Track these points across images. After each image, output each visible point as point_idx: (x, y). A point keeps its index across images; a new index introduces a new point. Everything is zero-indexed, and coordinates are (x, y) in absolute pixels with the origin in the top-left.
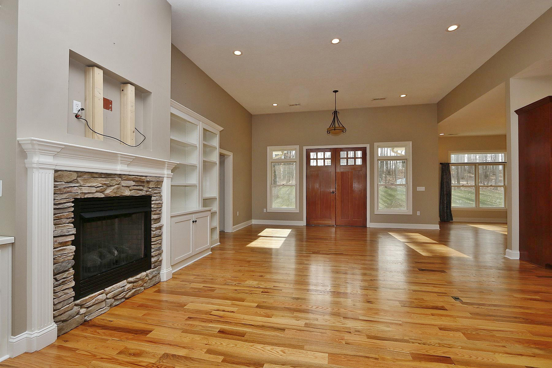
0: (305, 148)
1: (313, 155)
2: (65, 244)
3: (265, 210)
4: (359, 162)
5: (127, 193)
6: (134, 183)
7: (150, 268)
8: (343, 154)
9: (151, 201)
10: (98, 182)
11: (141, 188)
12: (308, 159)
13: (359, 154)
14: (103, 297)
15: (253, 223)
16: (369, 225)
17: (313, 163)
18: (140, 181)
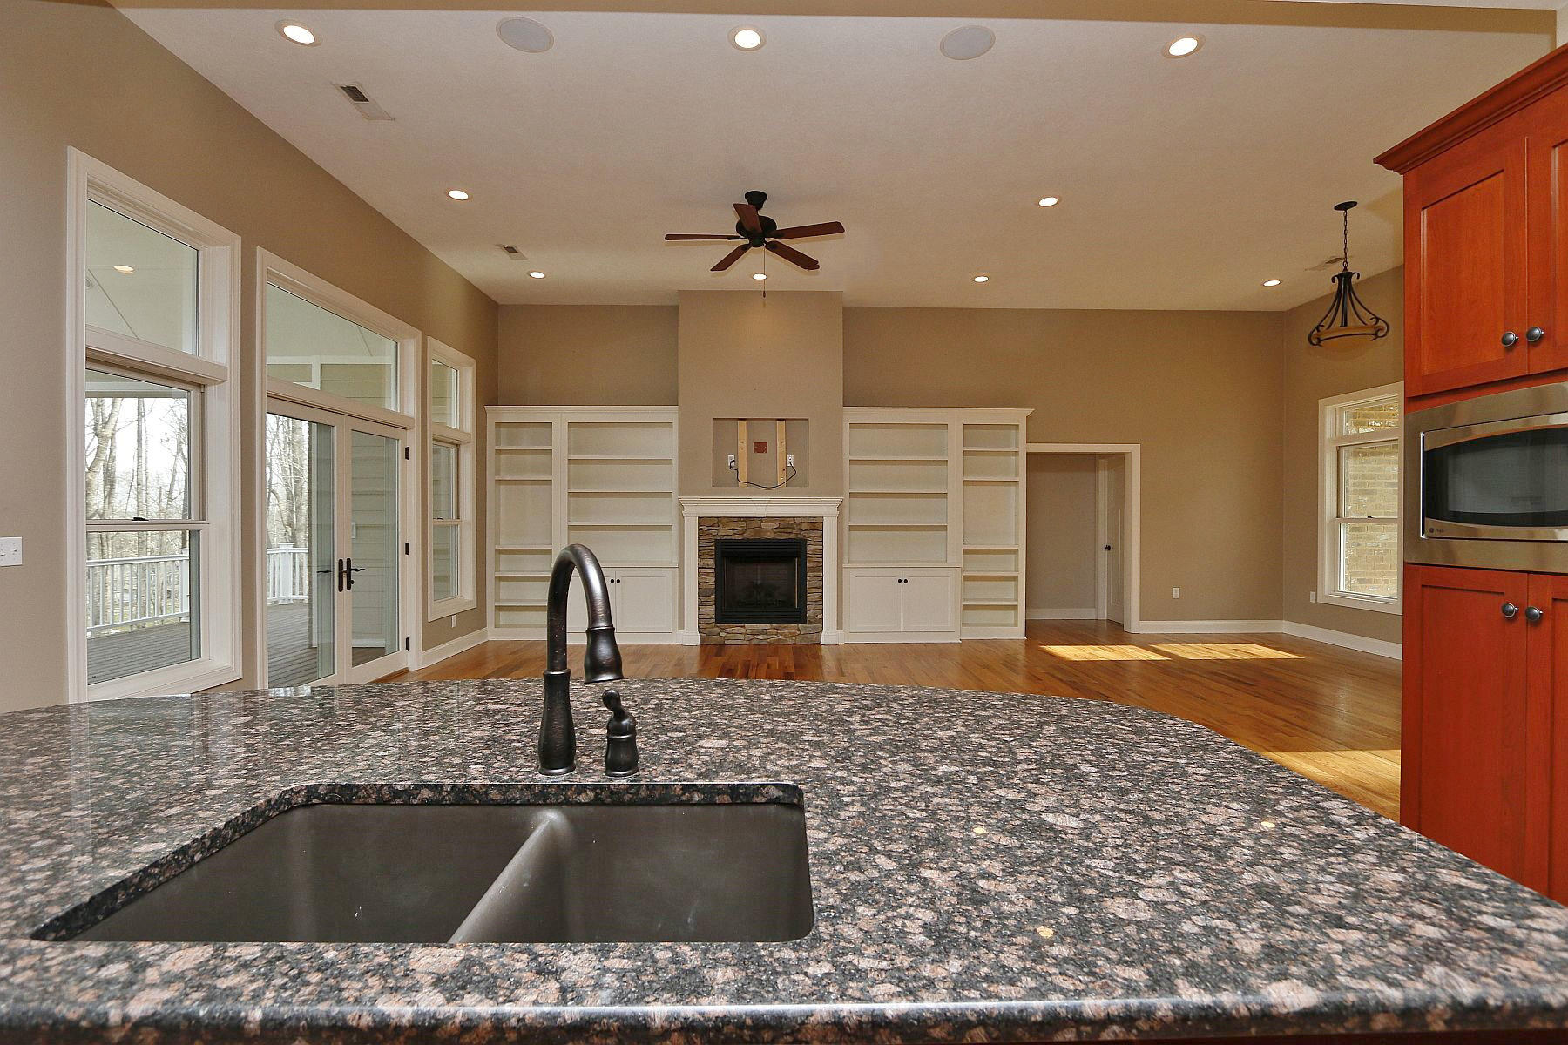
2: (707, 575)
3: (1311, 595)
5: (770, 535)
6: (777, 525)
7: (805, 623)
9: (806, 545)
10: (734, 526)
11: (789, 530)
14: (743, 630)
18: (783, 522)
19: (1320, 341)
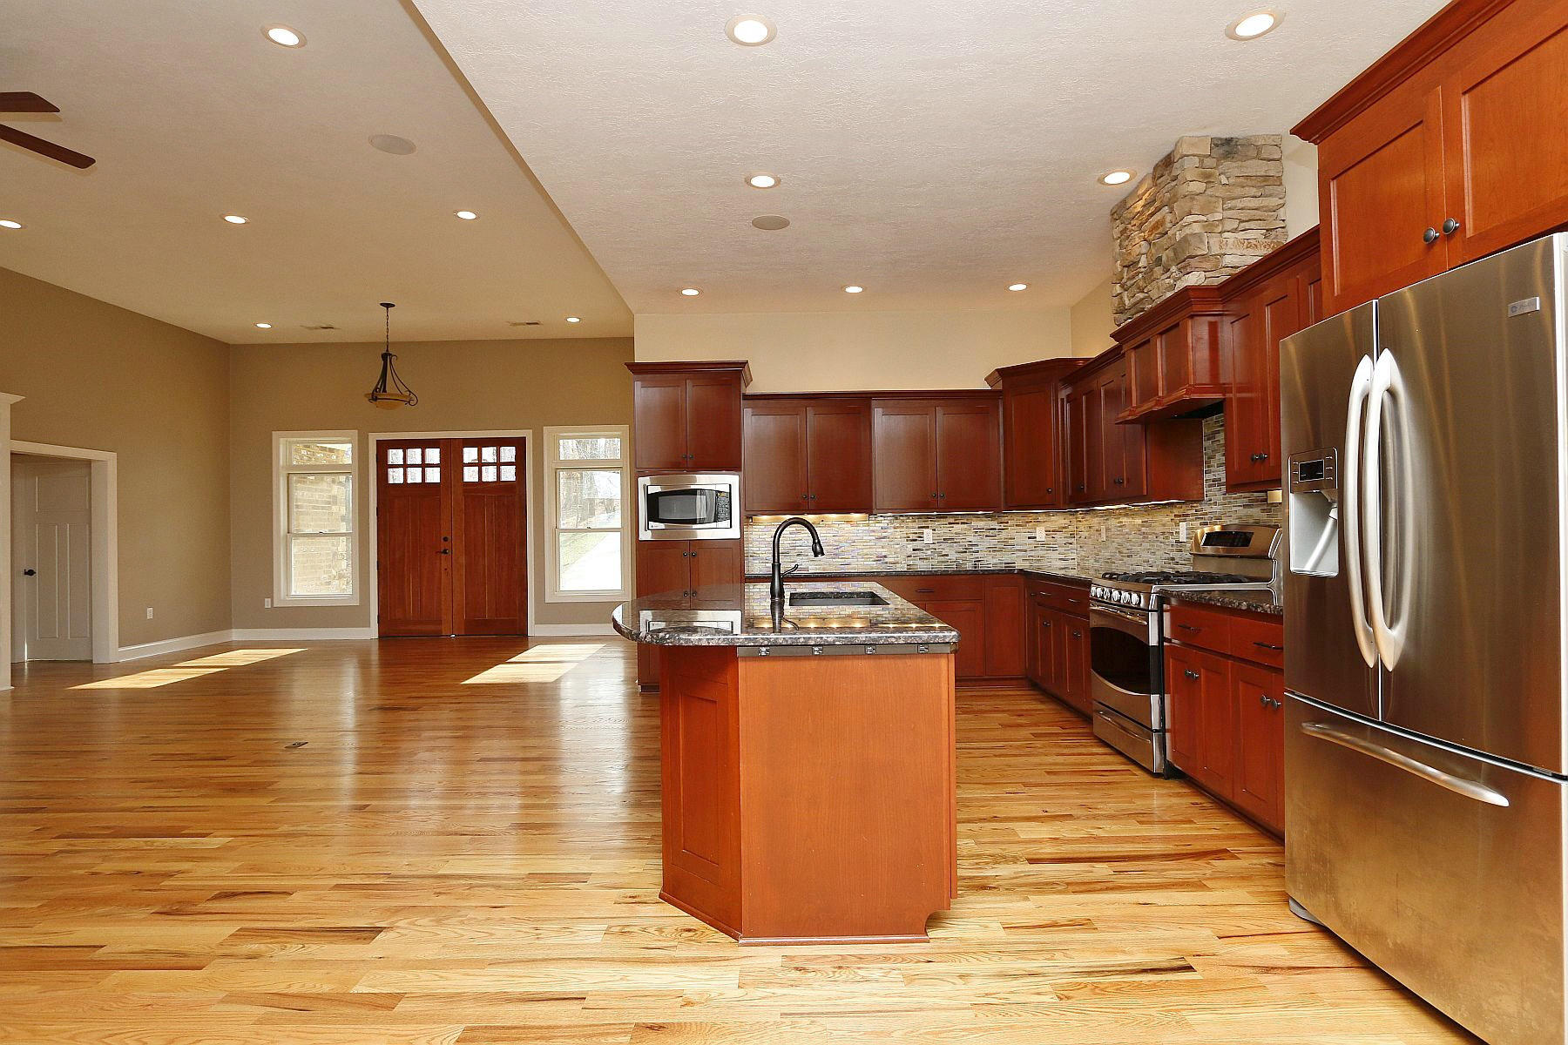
0: (373, 438)
1: (395, 456)
3: (267, 601)
4: (509, 474)
8: (470, 454)
12: (383, 466)
13: (509, 453)
15: (234, 639)
16: (533, 629)
17: (395, 477)
19: (376, 399)
